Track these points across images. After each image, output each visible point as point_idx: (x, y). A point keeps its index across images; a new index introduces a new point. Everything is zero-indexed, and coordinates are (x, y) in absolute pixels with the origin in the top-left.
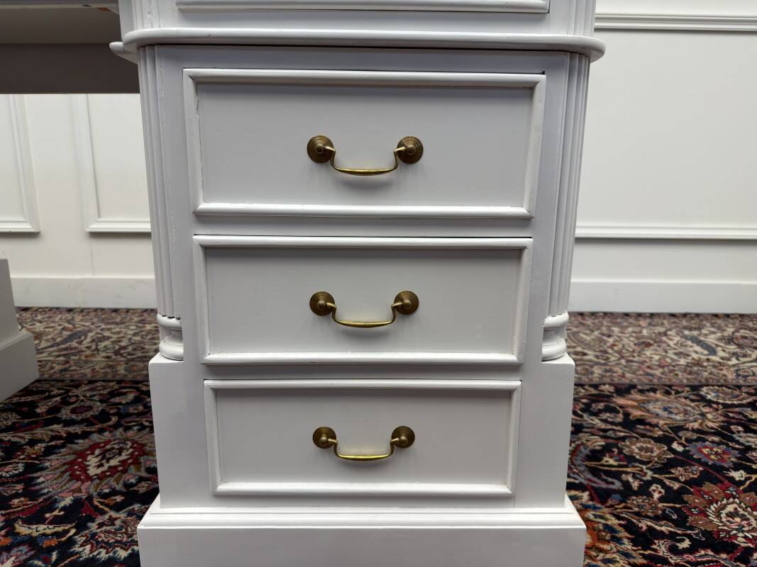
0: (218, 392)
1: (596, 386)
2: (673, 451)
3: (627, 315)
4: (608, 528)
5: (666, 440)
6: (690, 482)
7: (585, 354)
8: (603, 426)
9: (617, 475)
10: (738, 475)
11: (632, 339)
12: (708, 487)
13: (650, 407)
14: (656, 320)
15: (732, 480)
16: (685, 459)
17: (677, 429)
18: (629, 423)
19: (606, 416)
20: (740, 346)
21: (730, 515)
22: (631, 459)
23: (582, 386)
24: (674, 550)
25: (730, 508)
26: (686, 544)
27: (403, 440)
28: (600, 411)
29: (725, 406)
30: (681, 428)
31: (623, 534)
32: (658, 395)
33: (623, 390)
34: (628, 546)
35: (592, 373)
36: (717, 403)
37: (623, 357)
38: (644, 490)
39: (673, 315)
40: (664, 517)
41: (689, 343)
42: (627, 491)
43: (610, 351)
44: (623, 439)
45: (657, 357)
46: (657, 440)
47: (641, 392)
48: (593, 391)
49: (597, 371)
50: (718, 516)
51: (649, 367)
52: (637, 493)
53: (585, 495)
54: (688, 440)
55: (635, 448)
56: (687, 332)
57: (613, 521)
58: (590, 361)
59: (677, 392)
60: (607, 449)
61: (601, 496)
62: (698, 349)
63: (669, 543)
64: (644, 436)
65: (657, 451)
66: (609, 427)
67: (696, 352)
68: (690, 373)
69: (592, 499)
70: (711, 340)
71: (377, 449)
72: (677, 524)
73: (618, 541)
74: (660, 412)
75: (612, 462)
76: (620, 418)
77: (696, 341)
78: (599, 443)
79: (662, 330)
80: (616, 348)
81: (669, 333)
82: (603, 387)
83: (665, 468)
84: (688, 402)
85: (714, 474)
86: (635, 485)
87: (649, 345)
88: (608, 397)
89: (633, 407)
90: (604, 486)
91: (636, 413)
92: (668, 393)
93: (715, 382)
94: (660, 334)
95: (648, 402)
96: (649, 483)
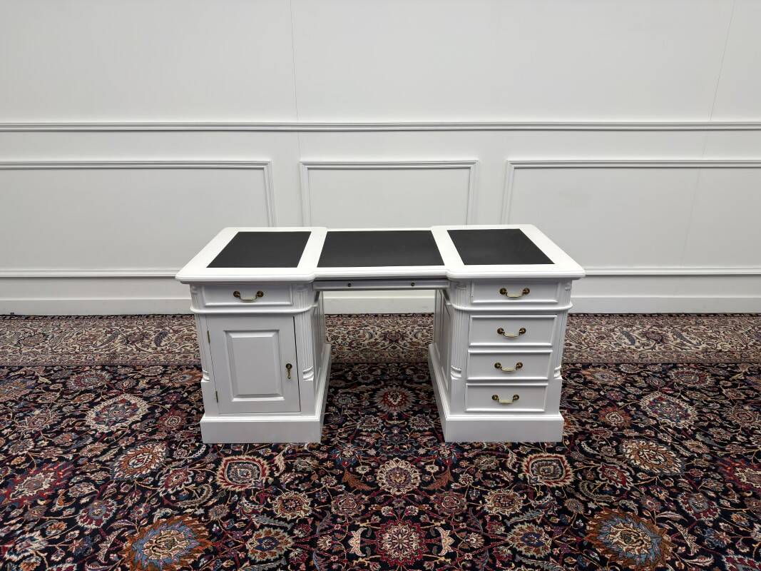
0: (469, 386)
1: (574, 364)
2: (600, 394)
3: (596, 315)
4: (572, 421)
5: (598, 390)
6: (603, 406)
7: (571, 345)
8: (575, 384)
9: (577, 404)
10: (620, 404)
11: (595, 334)
12: (610, 408)
13: (596, 375)
14: (612, 319)
15: (618, 406)
16: (603, 398)
17: (604, 385)
18: (586, 383)
19: (576, 379)
20: (648, 339)
21: (613, 417)
22: (584, 398)
23: (568, 364)
24: (591, 427)
25: (613, 415)
26: (596, 425)
27: (516, 398)
28: (574, 377)
29: (628, 374)
30: (606, 385)
31: (577, 423)
32: (601, 369)
33: (585, 366)
34: (578, 426)
35: (573, 357)
36: (624, 373)
37: (589, 347)
38: (586, 409)
39: (621, 315)
40: (591, 418)
41: (624, 337)
42: (580, 409)
43: (583, 343)
44: (582, 390)
45: (605, 347)
46: (595, 390)
47: (594, 367)
48: (573, 367)
49: (576, 355)
50: (609, 417)
51: (600, 353)
52: (583, 410)
53: (566, 411)
54: (607, 390)
55: (586, 394)
56: (625, 329)
57: (574, 419)
58: (572, 349)
59: (609, 367)
60: (575, 394)
61: (571, 411)
62: (627, 341)
63: (591, 425)
64: (590, 388)
65: (594, 394)
66: (577, 384)
67: (625, 343)
68: (618, 357)
69: (568, 412)
70: (635, 334)
71: (509, 400)
72: (594, 420)
73: (575, 425)
74: (599, 377)
75: (576, 399)
76: (582, 381)
77: (628, 336)
78: (572, 391)
79: (612, 327)
80: (586, 341)
81: (616, 329)
82: (577, 365)
83: (595, 401)
84: (612, 372)
85: (613, 403)
86: (583, 407)
87: (603, 338)
88: (579, 370)
89: (588, 375)
90: (572, 408)
91: (589, 378)
92: (605, 368)
93: (627, 362)
94: (611, 330)
95: (595, 372)
96: (588, 407)
